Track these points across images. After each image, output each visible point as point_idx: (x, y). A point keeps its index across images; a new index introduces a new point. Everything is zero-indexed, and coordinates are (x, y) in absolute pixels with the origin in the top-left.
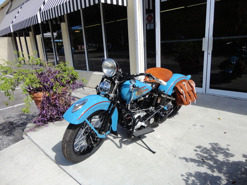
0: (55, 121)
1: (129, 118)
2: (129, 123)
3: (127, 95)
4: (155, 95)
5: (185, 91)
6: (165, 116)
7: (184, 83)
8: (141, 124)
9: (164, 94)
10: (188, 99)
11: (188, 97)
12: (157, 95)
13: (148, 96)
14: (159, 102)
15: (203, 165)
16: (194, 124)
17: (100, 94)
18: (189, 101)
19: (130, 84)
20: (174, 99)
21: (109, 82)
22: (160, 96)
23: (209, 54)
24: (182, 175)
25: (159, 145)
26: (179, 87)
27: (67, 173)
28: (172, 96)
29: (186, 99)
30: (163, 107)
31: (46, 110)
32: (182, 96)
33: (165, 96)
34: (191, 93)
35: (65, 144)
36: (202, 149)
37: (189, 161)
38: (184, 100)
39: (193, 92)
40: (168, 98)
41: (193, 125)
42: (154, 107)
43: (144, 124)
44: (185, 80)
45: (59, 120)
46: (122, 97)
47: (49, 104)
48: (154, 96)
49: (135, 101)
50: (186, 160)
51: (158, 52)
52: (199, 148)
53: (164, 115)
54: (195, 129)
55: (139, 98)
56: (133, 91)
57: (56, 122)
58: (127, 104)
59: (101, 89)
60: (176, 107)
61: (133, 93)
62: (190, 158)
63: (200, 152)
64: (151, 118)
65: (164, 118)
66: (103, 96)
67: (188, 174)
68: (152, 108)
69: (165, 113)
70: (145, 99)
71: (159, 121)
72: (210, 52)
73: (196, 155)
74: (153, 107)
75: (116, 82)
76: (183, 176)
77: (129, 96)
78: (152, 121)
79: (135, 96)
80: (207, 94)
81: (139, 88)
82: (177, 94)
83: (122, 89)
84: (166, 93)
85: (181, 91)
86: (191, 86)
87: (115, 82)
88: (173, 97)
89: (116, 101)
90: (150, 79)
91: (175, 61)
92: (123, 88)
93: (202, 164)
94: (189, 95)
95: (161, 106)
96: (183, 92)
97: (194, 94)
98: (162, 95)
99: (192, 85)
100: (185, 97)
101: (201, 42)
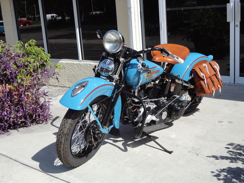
0: (19, 128)
1: (135, 110)
2: (135, 119)
3: (134, 78)
4: (168, 80)
5: (207, 75)
6: (182, 109)
7: (204, 65)
8: (151, 118)
9: (179, 79)
10: (210, 87)
11: (211, 84)
12: (170, 80)
13: (158, 81)
14: (172, 90)
15: (237, 161)
16: (220, 120)
17: (101, 77)
18: (212, 89)
19: (137, 63)
20: (192, 87)
21: (112, 60)
22: (173, 81)
23: (237, 26)
24: (212, 172)
25: (175, 145)
26: (198, 70)
27: (61, 180)
28: (189, 83)
29: (208, 86)
30: (178, 96)
31: (7, 111)
32: (202, 82)
33: (180, 82)
34: (214, 79)
35: (62, 137)
36: (235, 146)
37: (219, 158)
38: (205, 87)
39: (217, 78)
40: (184, 84)
41: (219, 122)
42: (166, 98)
43: (156, 118)
44: (205, 62)
45: (24, 127)
46: (128, 81)
47: (11, 101)
48: (166, 81)
49: (143, 87)
50: (216, 158)
51: (162, 24)
52: (231, 145)
53: (179, 108)
54: (222, 126)
55: (148, 83)
56: (142, 71)
57: (21, 129)
58: (133, 91)
59: (102, 69)
60: (195, 100)
61: (142, 75)
62: (220, 156)
63: (232, 149)
64: (163, 111)
65: (180, 112)
66: (105, 78)
67: (219, 170)
68: (163, 99)
69: (182, 105)
70: (155, 85)
71: (174, 116)
72: (238, 23)
73: (228, 152)
74: (164, 97)
75: (122, 59)
76: (214, 172)
77: (137, 79)
78: (165, 115)
79: (144, 78)
80: (236, 85)
81: (148, 69)
82: (196, 80)
83: (128, 70)
84: (181, 78)
85: (202, 75)
86: (213, 69)
87: (119, 60)
88: (191, 84)
89: (121, 85)
90: (164, 56)
91: (187, 40)
92: (130, 68)
93: (235, 160)
94: (212, 81)
95: (175, 96)
96: (203, 77)
97: (218, 80)
98: (177, 80)
99: (215, 67)
100: (207, 83)
101: (225, 9)
